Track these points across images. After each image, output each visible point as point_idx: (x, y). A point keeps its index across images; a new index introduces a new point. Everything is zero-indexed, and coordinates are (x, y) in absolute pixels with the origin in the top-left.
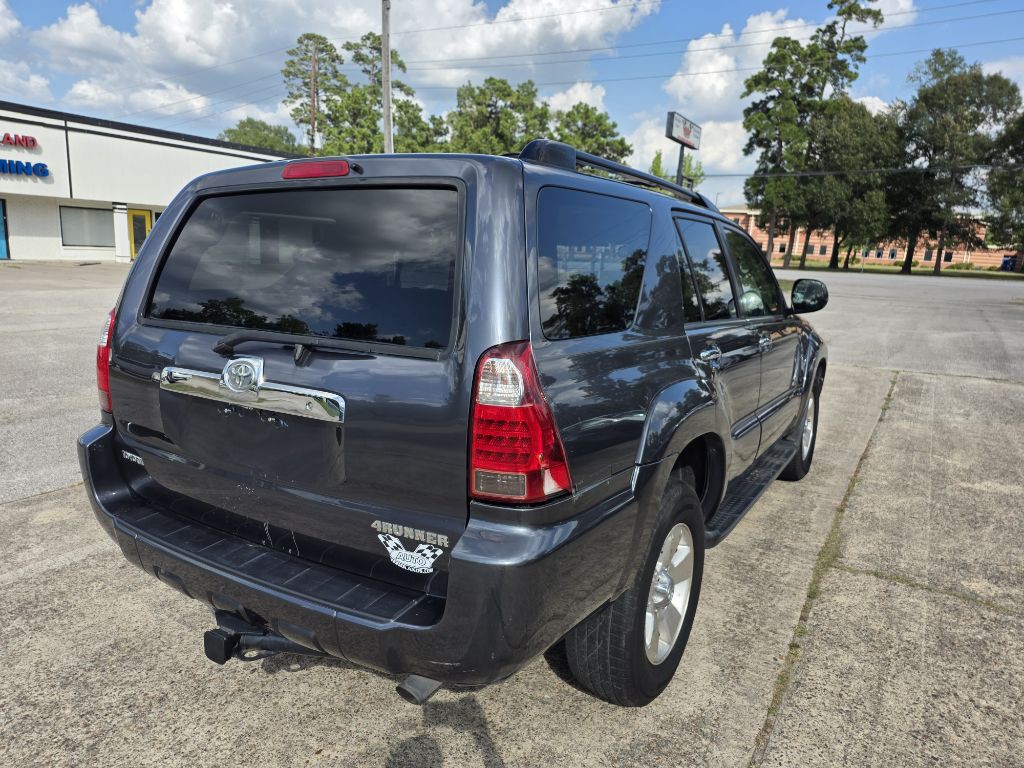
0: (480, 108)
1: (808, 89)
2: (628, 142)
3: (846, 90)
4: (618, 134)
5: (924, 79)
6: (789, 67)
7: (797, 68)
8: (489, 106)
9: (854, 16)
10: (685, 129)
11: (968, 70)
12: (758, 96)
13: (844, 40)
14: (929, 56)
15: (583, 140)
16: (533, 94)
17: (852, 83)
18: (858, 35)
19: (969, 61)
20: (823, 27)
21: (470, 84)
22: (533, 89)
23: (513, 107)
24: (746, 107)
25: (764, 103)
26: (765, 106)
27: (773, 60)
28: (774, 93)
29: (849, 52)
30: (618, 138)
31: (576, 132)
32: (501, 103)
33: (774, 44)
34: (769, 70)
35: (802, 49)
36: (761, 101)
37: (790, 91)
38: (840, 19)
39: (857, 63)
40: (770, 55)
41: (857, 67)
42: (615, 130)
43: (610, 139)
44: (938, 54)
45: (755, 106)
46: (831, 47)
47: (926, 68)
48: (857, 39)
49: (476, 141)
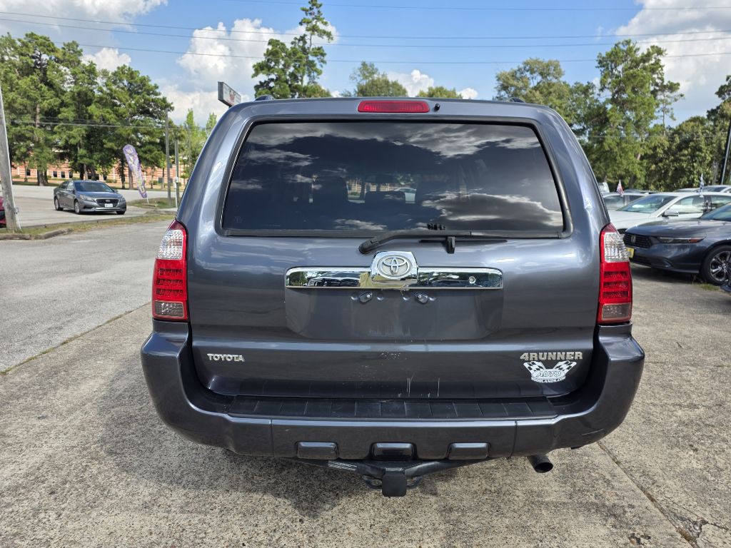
0: (23, 58)
1: (293, 76)
2: (169, 101)
3: (316, 80)
4: (160, 94)
5: (359, 79)
6: (281, 60)
7: (286, 61)
8: (33, 57)
9: (316, 33)
10: (231, 95)
11: (380, 77)
12: (263, 77)
13: (311, 48)
14: (359, 65)
15: (130, 95)
16: (80, 53)
17: (320, 76)
18: (320, 46)
19: (381, 71)
20: (298, 37)
21: (10, 36)
22: (79, 49)
23: (58, 61)
24: (255, 84)
25: (267, 83)
26: (268, 85)
27: (270, 54)
28: (273, 76)
29: (316, 56)
30: (161, 97)
31: (123, 88)
32: (45, 57)
33: (269, 43)
34: (268, 60)
35: (288, 49)
36: (265, 82)
37: (283, 77)
38: (308, 33)
39: (322, 63)
40: (268, 50)
41: (322, 66)
42: (157, 91)
43: (153, 97)
44: (364, 64)
45: (262, 84)
46: (304, 51)
47: (359, 73)
48: (319, 49)
49: (24, 86)
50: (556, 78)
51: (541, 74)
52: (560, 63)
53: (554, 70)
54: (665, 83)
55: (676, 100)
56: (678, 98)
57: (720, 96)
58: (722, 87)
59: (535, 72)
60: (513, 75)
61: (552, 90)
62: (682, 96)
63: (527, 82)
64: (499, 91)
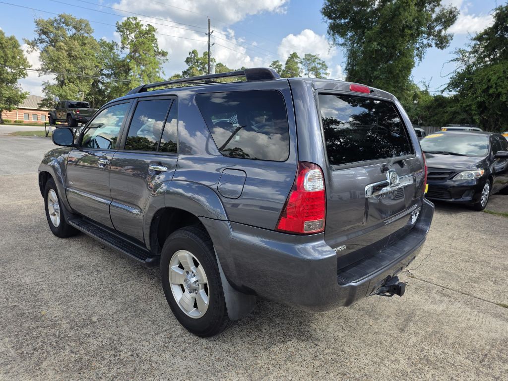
50: (88, 33)
51: (76, 28)
52: (90, 23)
53: (85, 27)
54: (160, 51)
55: (164, 62)
56: (165, 61)
57: (187, 64)
58: (188, 58)
59: (69, 25)
60: (52, 24)
61: (86, 42)
62: (167, 60)
63: (65, 32)
64: (40, 34)
